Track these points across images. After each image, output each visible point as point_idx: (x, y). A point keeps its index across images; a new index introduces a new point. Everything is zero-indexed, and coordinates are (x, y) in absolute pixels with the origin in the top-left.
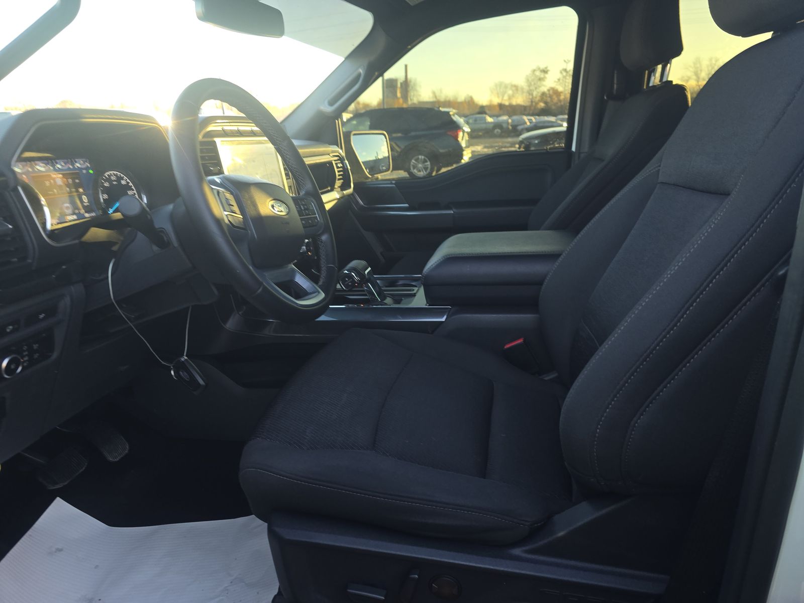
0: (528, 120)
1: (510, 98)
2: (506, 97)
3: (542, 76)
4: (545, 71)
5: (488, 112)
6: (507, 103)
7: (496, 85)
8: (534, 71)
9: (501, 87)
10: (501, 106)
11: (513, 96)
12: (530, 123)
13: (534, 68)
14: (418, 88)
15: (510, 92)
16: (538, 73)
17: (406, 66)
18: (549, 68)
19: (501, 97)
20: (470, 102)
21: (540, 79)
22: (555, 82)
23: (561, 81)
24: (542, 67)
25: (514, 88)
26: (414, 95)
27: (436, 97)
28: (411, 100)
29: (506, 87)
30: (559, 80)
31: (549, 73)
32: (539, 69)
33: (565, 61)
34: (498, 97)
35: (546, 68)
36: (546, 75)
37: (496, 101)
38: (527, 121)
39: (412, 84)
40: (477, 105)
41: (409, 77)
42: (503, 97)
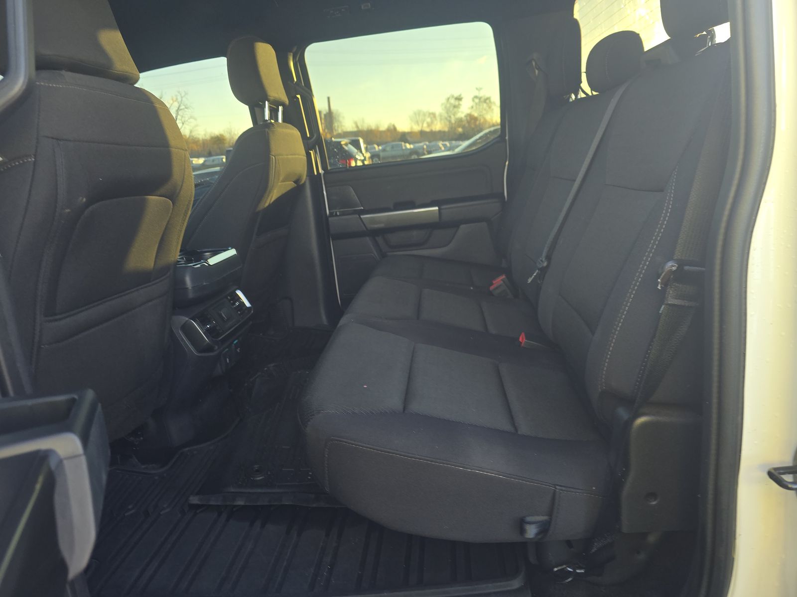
0: (443, 145)
1: (429, 125)
2: (425, 125)
3: (457, 103)
4: (459, 99)
5: (409, 139)
6: (427, 130)
7: (415, 114)
8: (448, 99)
9: (418, 116)
10: (422, 133)
11: (432, 122)
12: (445, 148)
13: (448, 96)
14: (341, 119)
15: (429, 120)
16: (452, 101)
17: (329, 98)
18: (462, 96)
19: (421, 125)
20: (392, 130)
21: (455, 107)
22: (469, 108)
23: (474, 108)
24: (456, 95)
25: (432, 116)
26: (338, 126)
27: (357, 127)
28: (336, 131)
29: (424, 115)
30: (472, 107)
31: (463, 100)
32: (453, 96)
33: (477, 89)
34: (418, 125)
35: (460, 96)
36: (461, 103)
37: (417, 128)
38: (441, 146)
39: (334, 115)
40: (399, 132)
41: (332, 107)
42: (423, 124)
